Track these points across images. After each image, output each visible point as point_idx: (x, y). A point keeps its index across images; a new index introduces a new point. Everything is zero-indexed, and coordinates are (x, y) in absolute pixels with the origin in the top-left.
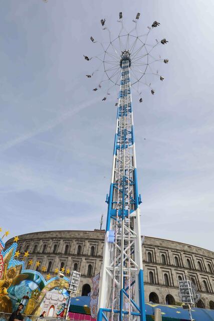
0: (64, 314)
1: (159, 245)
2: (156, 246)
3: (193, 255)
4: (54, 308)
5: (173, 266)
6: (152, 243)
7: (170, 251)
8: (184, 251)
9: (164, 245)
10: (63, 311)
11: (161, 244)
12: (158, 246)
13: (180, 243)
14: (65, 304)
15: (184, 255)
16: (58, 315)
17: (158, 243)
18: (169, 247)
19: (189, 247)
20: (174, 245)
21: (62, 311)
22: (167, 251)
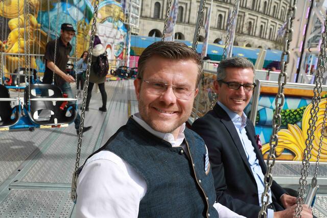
0: (124, 55)
4: (111, 48)
10: (122, 53)
14: (123, 43)
16: (116, 57)
21: (120, 52)
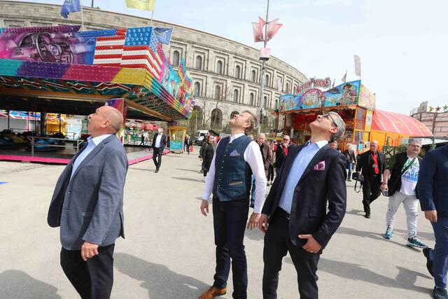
1: (196, 41)
2: (189, 42)
3: (248, 61)
5: (211, 73)
6: (184, 37)
7: (211, 51)
8: (236, 54)
9: (205, 41)
11: (199, 39)
12: (195, 43)
13: (231, 42)
15: (234, 60)
17: (194, 37)
18: (213, 45)
19: (245, 49)
20: (223, 43)
22: (208, 50)
